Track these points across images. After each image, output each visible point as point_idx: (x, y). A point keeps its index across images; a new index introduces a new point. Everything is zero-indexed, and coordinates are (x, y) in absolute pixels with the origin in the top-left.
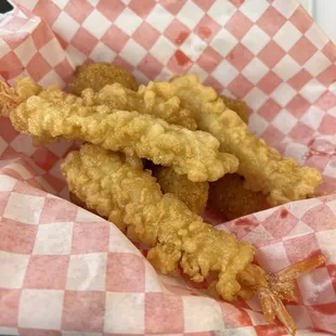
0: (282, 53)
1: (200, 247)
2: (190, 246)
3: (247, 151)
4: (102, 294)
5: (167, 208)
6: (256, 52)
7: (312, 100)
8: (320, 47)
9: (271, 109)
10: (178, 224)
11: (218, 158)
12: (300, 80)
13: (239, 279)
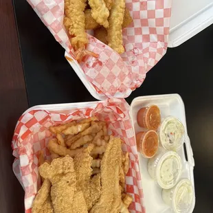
0: (154, 17)
1: (77, 28)
2: (75, 26)
3: (114, 28)
4: (49, 10)
5: (80, 14)
6: (148, 9)
7: (151, 41)
8: (165, 26)
9: (139, 31)
10: (78, 19)
11: (104, 18)
12: (153, 31)
13: (78, 42)
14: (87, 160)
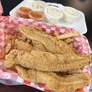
14: (20, 43)
